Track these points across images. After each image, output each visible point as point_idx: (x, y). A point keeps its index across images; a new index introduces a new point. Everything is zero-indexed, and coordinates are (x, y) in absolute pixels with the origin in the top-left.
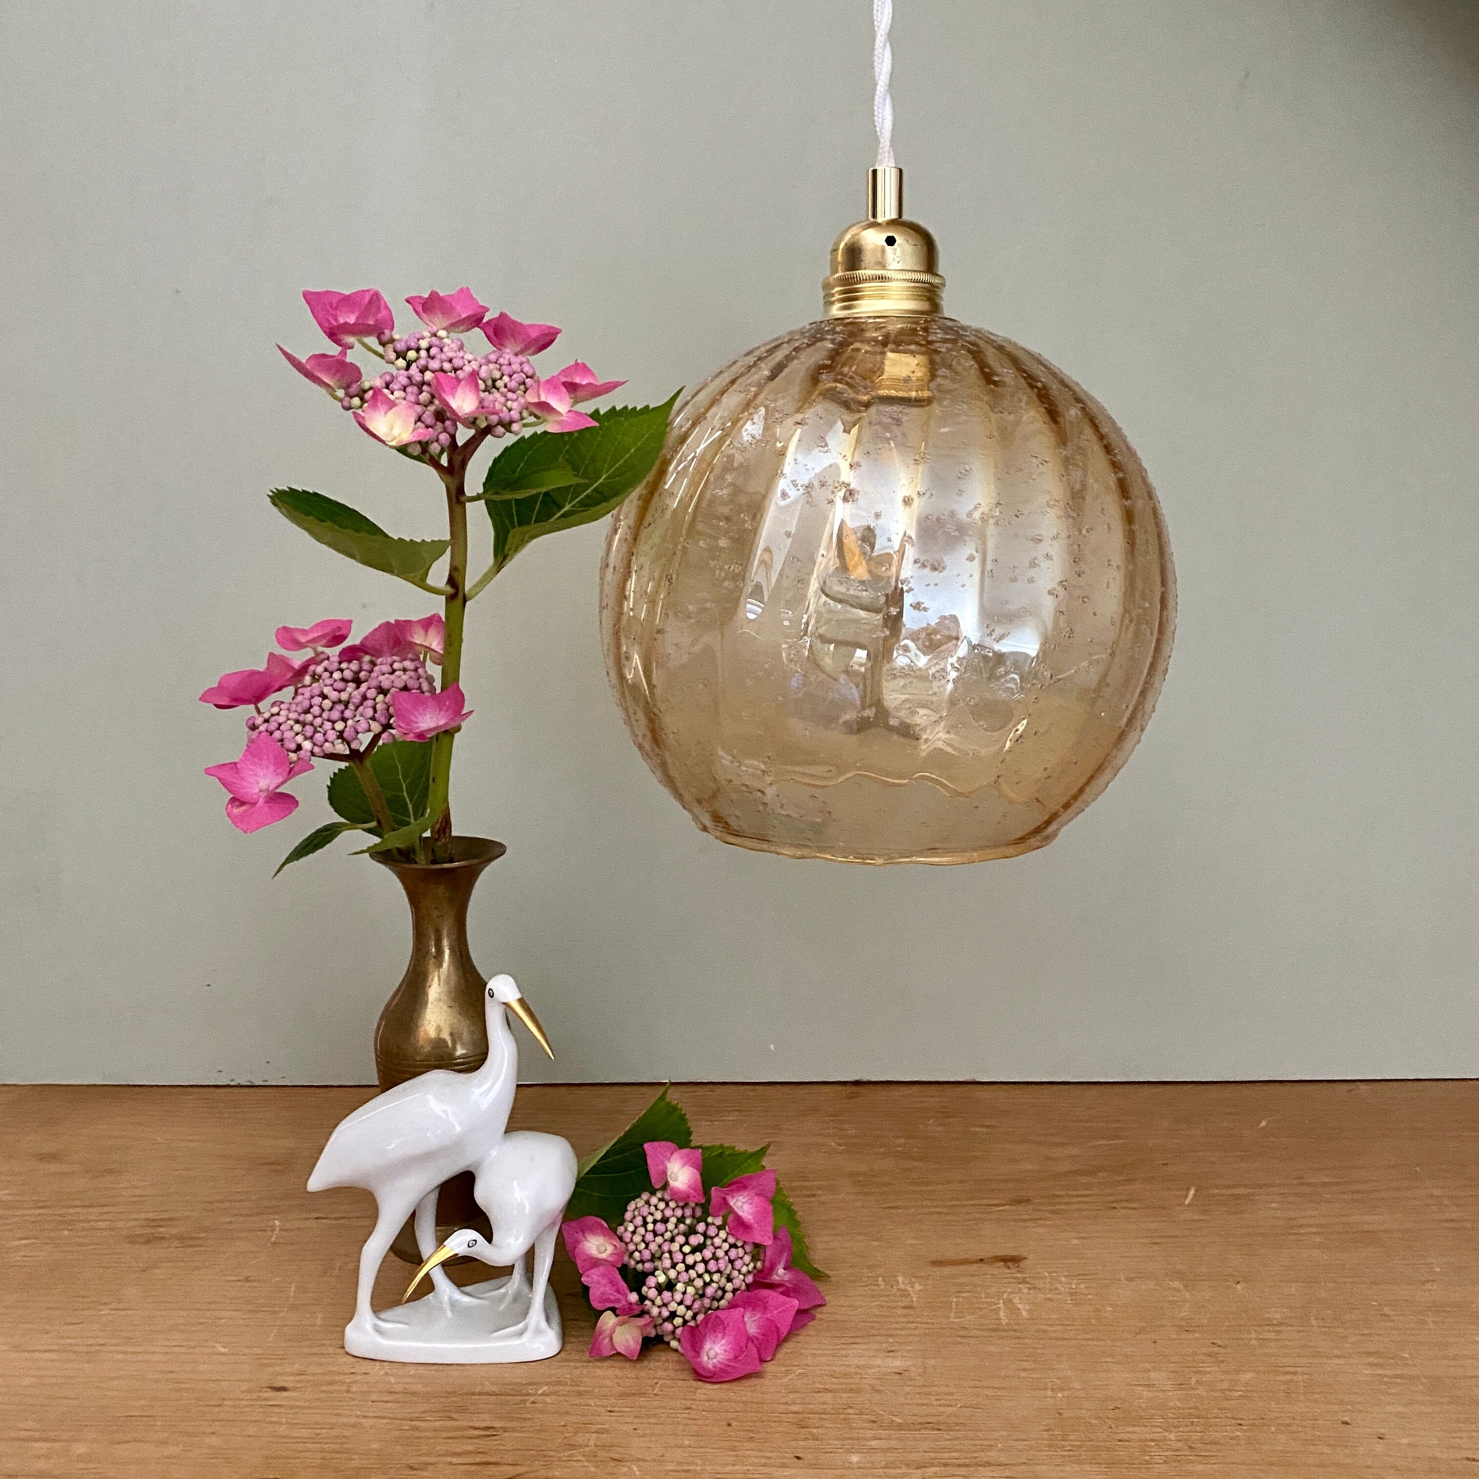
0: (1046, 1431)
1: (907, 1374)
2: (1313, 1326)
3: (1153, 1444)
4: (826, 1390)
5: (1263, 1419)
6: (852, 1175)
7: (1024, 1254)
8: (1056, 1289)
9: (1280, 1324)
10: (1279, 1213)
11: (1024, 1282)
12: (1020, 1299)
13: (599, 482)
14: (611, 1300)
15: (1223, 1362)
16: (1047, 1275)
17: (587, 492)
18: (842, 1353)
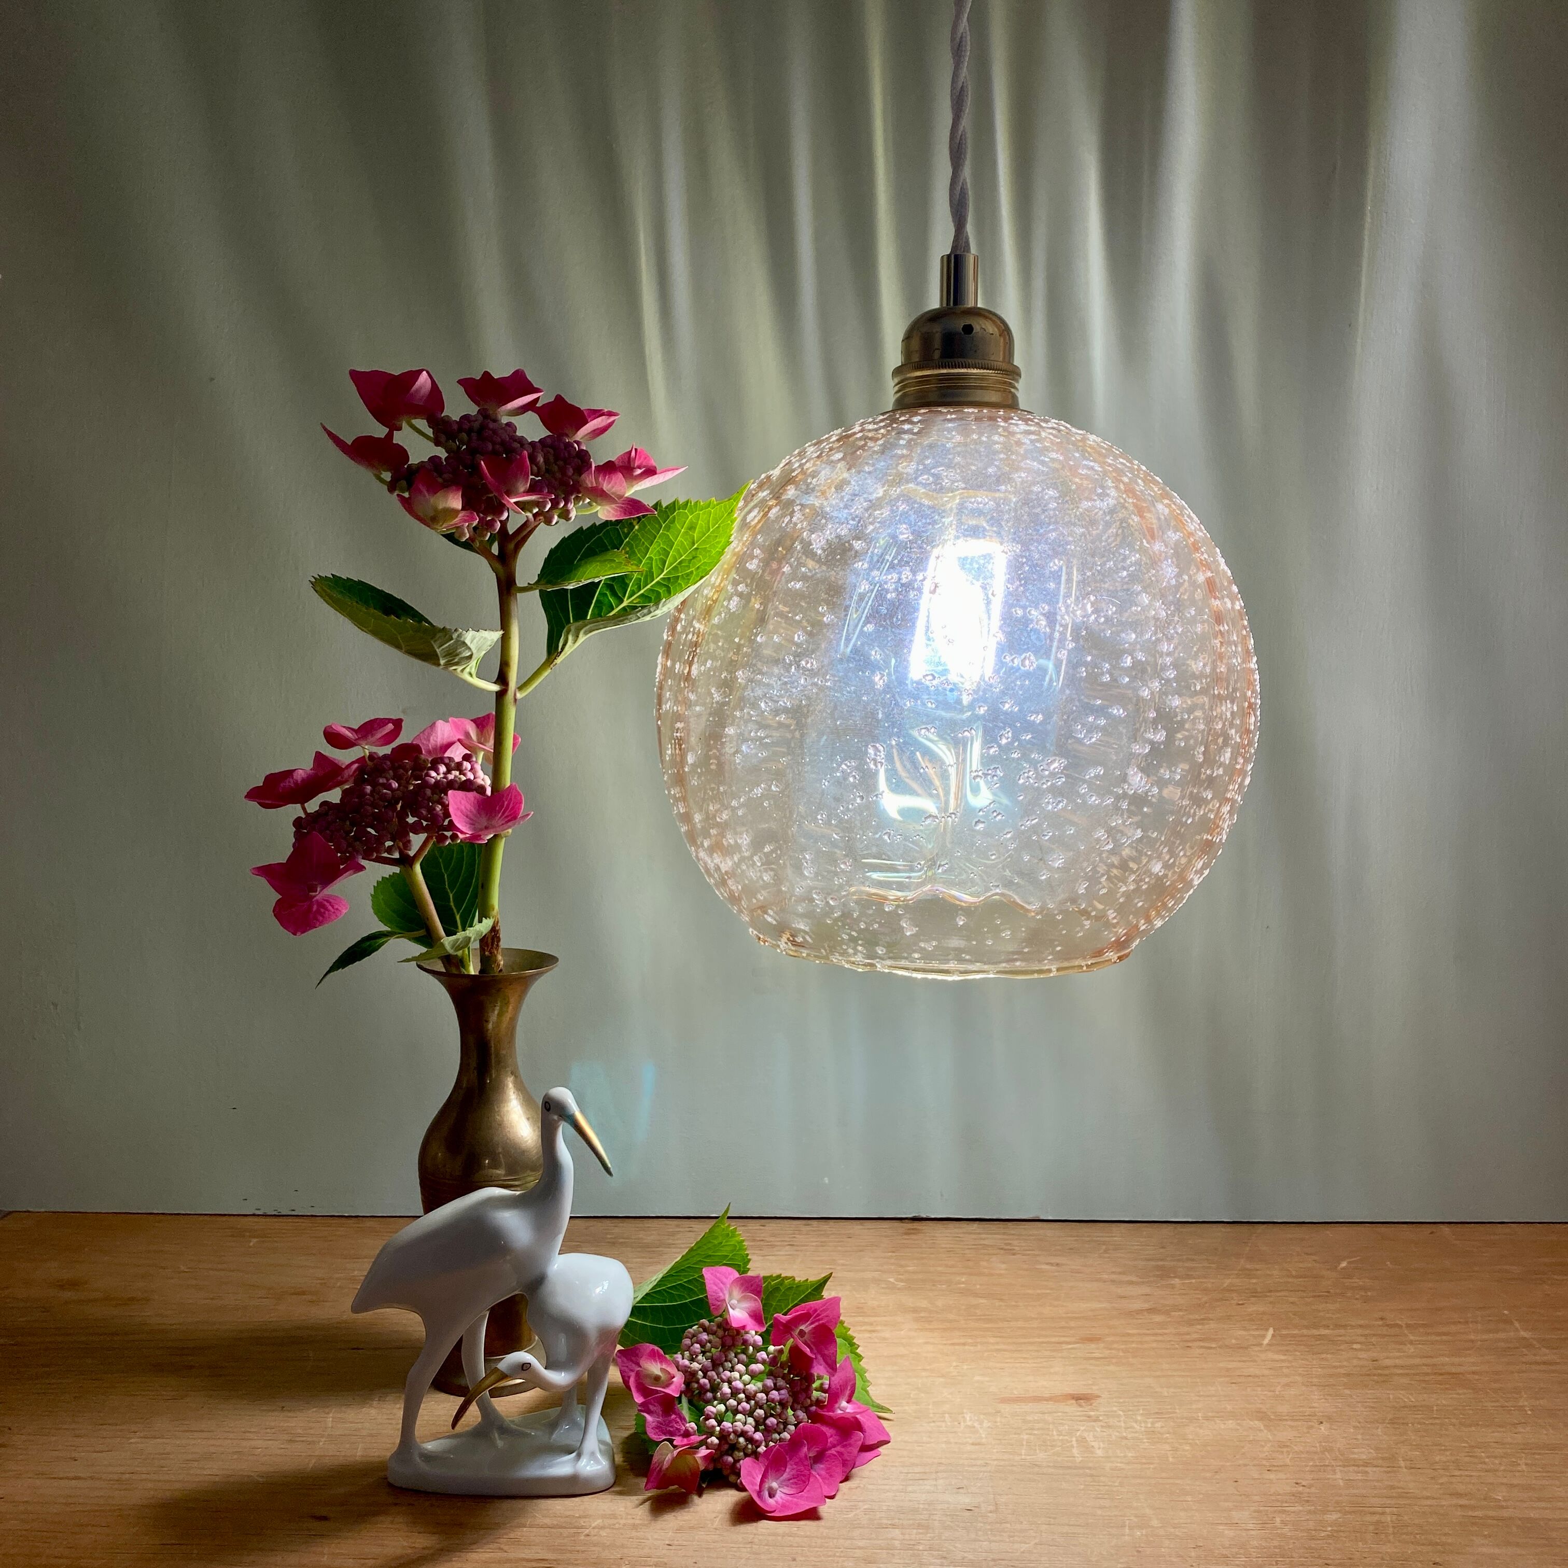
1: (976, 1510)
2: (1400, 1467)
4: (894, 1526)
5: (1350, 1559)
6: (915, 1310)
7: (1097, 1393)
8: (1132, 1427)
9: (1366, 1464)
10: (1363, 1355)
11: (1097, 1420)
12: (1094, 1437)
13: (661, 576)
14: (669, 1431)
15: (1308, 1501)
16: (1121, 1413)
17: (648, 587)
18: (910, 1489)
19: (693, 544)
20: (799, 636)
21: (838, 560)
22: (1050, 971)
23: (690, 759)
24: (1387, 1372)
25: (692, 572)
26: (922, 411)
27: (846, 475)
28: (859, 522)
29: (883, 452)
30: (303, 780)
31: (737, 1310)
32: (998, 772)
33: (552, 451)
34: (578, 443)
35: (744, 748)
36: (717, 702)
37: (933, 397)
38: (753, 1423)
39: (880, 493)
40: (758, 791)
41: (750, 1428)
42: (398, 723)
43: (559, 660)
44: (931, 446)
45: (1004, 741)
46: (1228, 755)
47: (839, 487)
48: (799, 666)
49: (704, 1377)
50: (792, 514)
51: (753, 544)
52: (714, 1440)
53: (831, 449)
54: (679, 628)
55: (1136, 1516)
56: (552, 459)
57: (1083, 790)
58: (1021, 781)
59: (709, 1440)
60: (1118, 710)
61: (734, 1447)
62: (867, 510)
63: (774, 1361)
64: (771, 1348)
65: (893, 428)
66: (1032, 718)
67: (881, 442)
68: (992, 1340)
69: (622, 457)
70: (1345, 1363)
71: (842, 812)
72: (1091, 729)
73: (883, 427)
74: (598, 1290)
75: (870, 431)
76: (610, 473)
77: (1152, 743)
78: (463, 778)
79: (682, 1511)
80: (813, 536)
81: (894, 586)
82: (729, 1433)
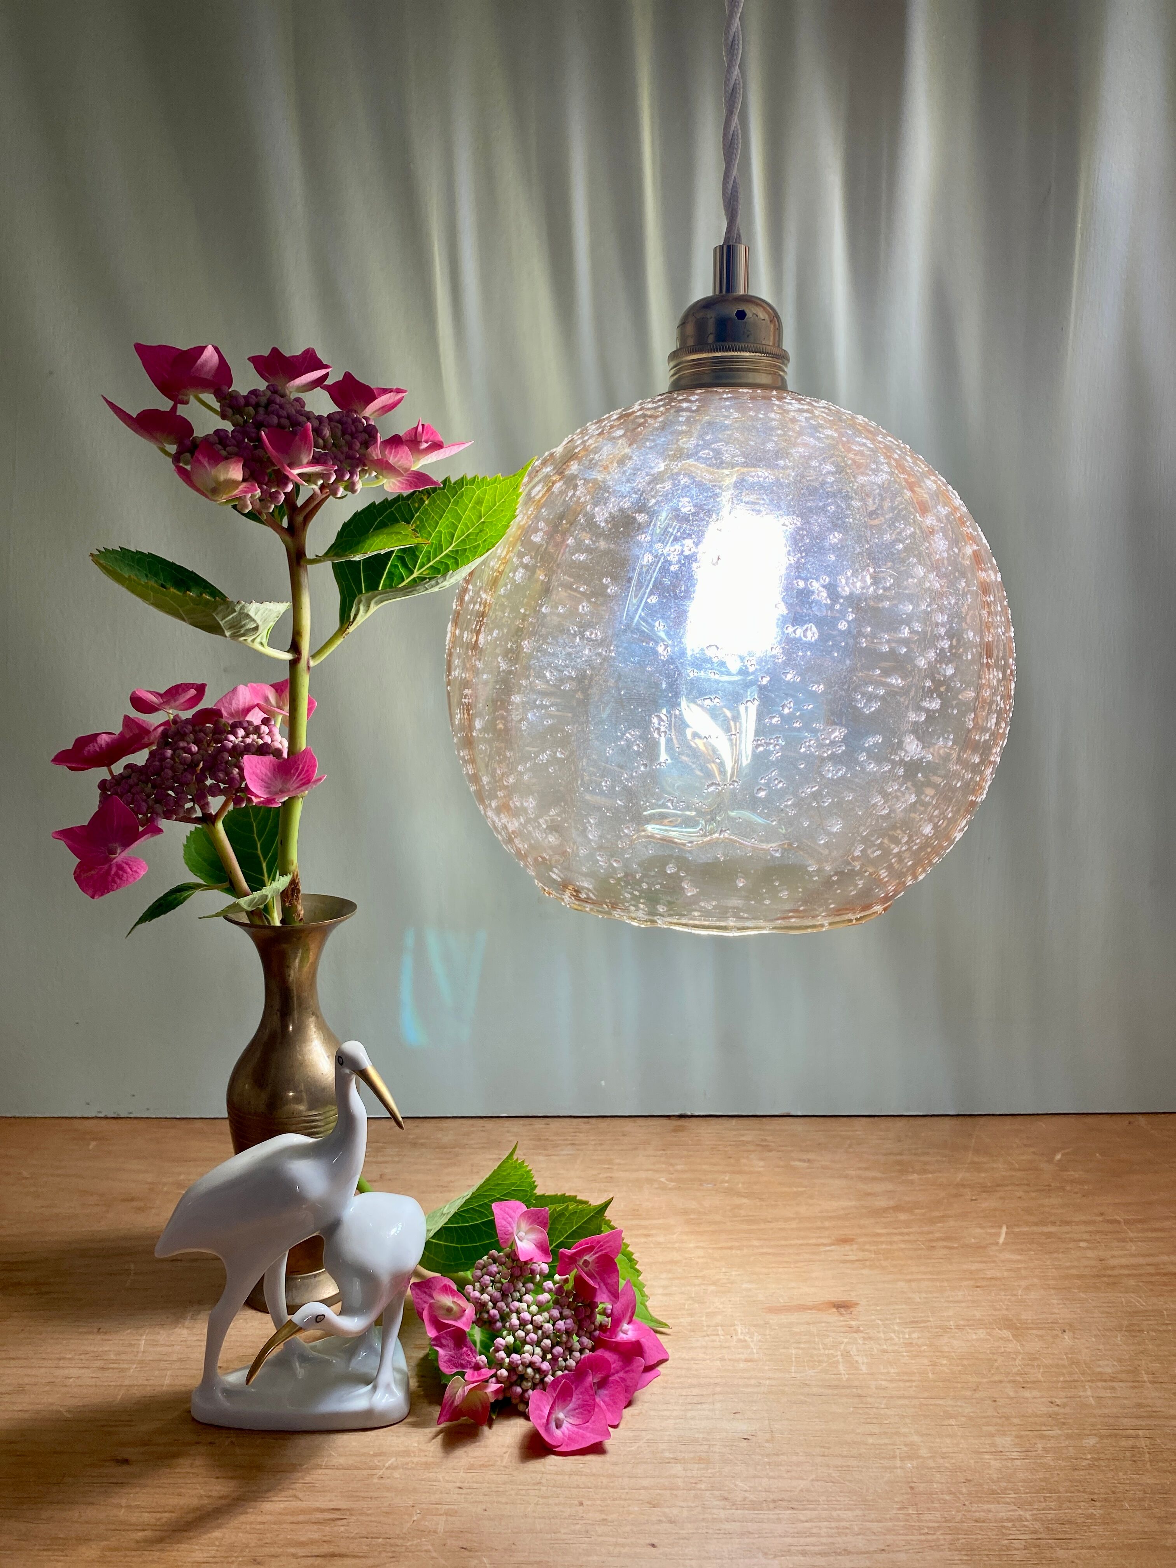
0: (899, 1509)
1: (753, 1439)
2: (1144, 1382)
3: (1010, 1524)
4: (676, 1460)
5: (1114, 1493)
6: (685, 1212)
7: (855, 1299)
8: (891, 1339)
9: (1113, 1379)
10: (1090, 1254)
11: (858, 1331)
12: (858, 1351)
13: (450, 549)
14: (461, 1366)
15: (1064, 1424)
16: (880, 1322)
17: (438, 559)
18: (689, 1414)
19: (480, 518)
20: (583, 607)
21: (621, 533)
22: (822, 926)
23: (478, 724)
24: (1116, 1272)
25: (479, 545)
26: (699, 391)
27: (627, 450)
28: (641, 495)
29: (663, 428)
30: (108, 744)
31: (525, 1241)
32: (780, 741)
33: (340, 426)
34: (366, 419)
35: (529, 716)
36: (504, 671)
37: (706, 379)
38: (541, 1353)
39: (662, 467)
40: (544, 757)
41: (537, 1359)
42: (201, 689)
43: (351, 629)
44: (710, 424)
45: (786, 711)
46: (994, 721)
47: (622, 462)
48: (583, 636)
49: (494, 1307)
50: (575, 487)
51: (537, 518)
52: (504, 1372)
53: (612, 427)
54: (467, 598)
55: (906, 1445)
56: (339, 433)
57: (863, 757)
58: (803, 750)
59: (499, 1372)
60: (897, 680)
61: (522, 1378)
62: (649, 483)
63: (559, 1291)
64: (557, 1277)
65: (672, 407)
66: (814, 688)
67: (660, 419)
68: (756, 1243)
69: (409, 432)
70: (1076, 1264)
71: (626, 779)
72: (871, 698)
73: (663, 406)
74: (393, 1231)
75: (648, 409)
76: (396, 447)
77: (927, 711)
78: (261, 742)
79: (473, 1445)
80: (596, 509)
81: (677, 559)
82: (518, 1366)
